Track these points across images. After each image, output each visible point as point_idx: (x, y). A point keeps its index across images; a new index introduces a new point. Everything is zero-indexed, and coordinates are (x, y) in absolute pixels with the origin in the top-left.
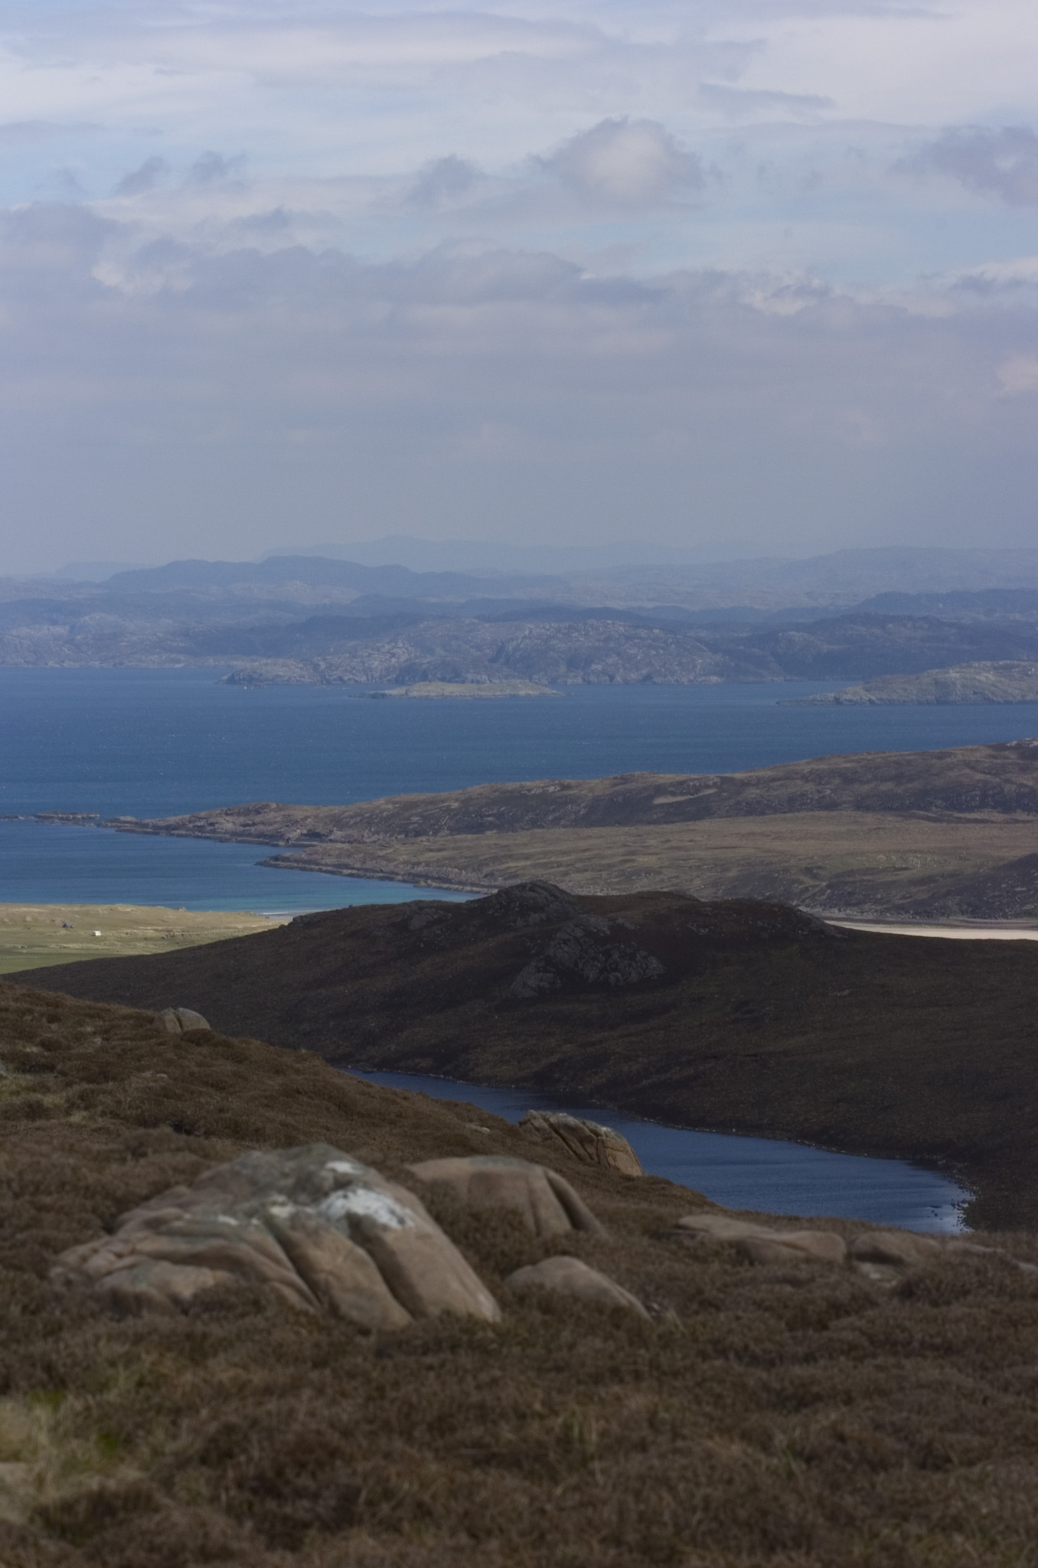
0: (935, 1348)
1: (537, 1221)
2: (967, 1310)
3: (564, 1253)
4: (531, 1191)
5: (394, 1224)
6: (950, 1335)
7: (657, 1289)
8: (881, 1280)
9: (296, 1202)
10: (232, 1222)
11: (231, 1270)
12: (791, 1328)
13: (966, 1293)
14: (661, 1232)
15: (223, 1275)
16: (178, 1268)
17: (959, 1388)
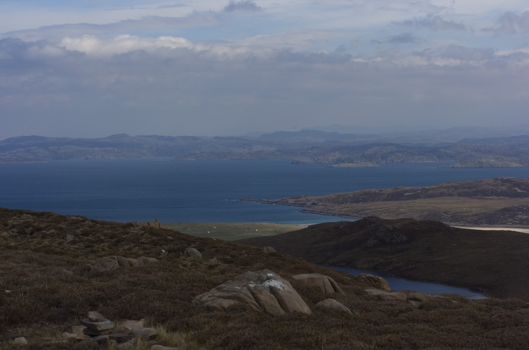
0: (425, 321)
1: (325, 290)
2: (435, 312)
3: (332, 298)
4: (324, 282)
5: (281, 289)
6: (429, 317)
7: (355, 307)
8: (415, 305)
9: (257, 283)
10: (239, 288)
11: (238, 301)
12: (388, 316)
13: (436, 308)
14: (359, 293)
15: (236, 302)
16: (224, 300)
17: (428, 330)
